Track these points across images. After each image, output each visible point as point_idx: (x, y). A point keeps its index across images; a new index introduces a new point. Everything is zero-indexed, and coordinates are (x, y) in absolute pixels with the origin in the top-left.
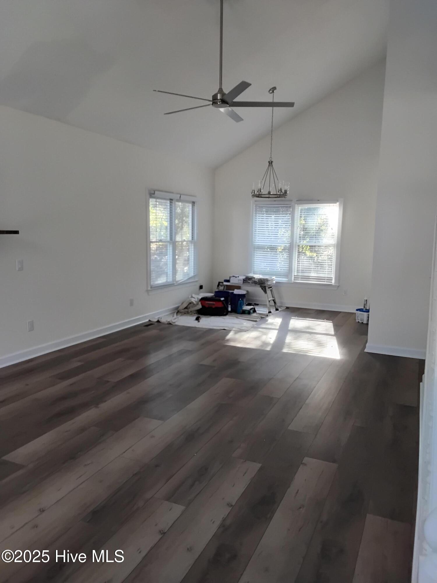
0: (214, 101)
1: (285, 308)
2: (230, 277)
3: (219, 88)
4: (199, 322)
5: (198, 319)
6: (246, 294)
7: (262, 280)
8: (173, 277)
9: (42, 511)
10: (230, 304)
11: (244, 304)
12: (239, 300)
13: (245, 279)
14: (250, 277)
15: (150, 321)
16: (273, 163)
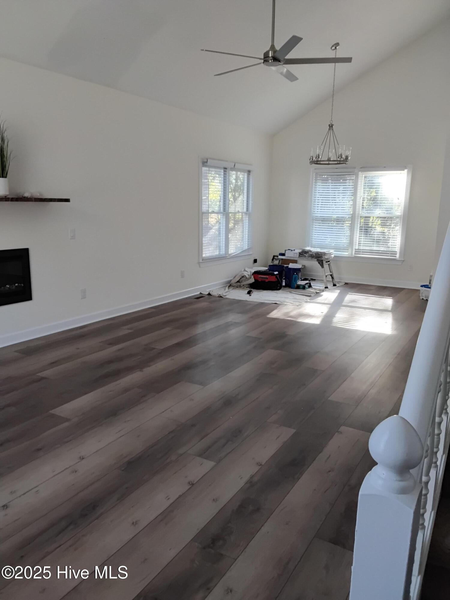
0: (266, 59)
1: (344, 283)
2: (285, 251)
3: (271, 44)
4: (250, 296)
5: (249, 293)
6: (301, 268)
7: (319, 253)
8: (226, 250)
9: (82, 458)
10: (284, 279)
11: (299, 279)
12: (294, 274)
13: (301, 252)
14: (306, 251)
15: (201, 293)
16: (333, 126)
